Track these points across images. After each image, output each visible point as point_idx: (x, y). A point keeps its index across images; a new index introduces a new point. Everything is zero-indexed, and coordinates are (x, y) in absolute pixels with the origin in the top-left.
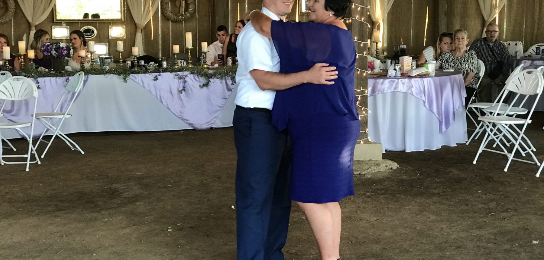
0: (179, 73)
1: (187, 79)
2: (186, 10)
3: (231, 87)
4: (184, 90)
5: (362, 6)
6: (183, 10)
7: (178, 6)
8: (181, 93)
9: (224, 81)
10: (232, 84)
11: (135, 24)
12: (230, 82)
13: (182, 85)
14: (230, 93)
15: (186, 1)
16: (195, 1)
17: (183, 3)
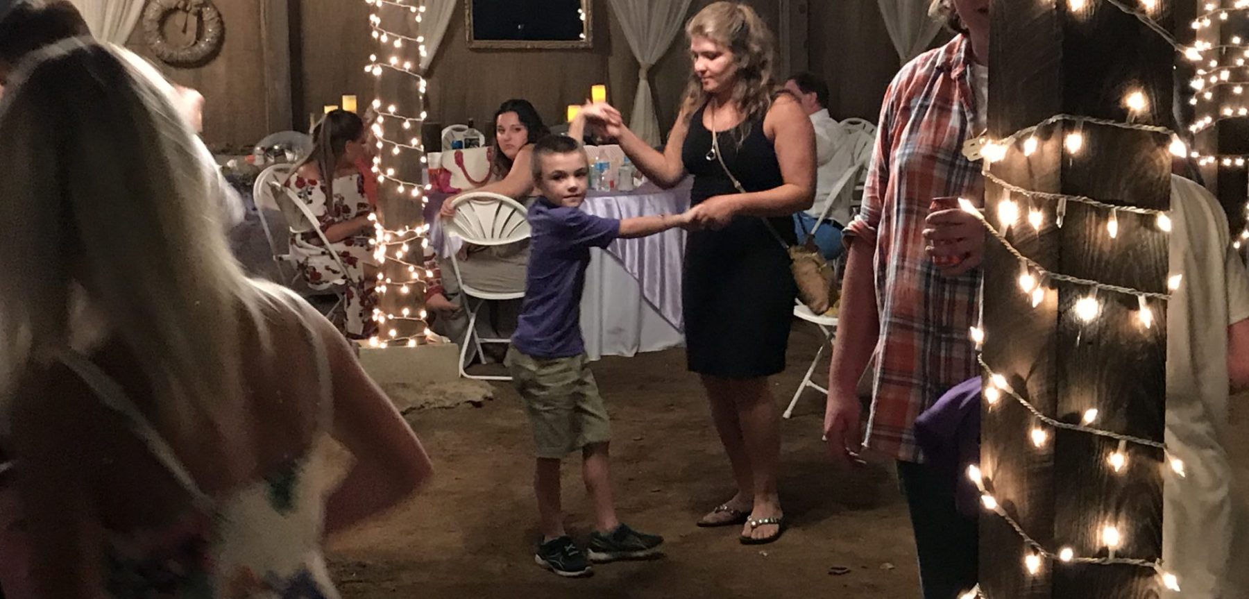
15: (199, 15)
16: (219, 15)
17: (193, 20)
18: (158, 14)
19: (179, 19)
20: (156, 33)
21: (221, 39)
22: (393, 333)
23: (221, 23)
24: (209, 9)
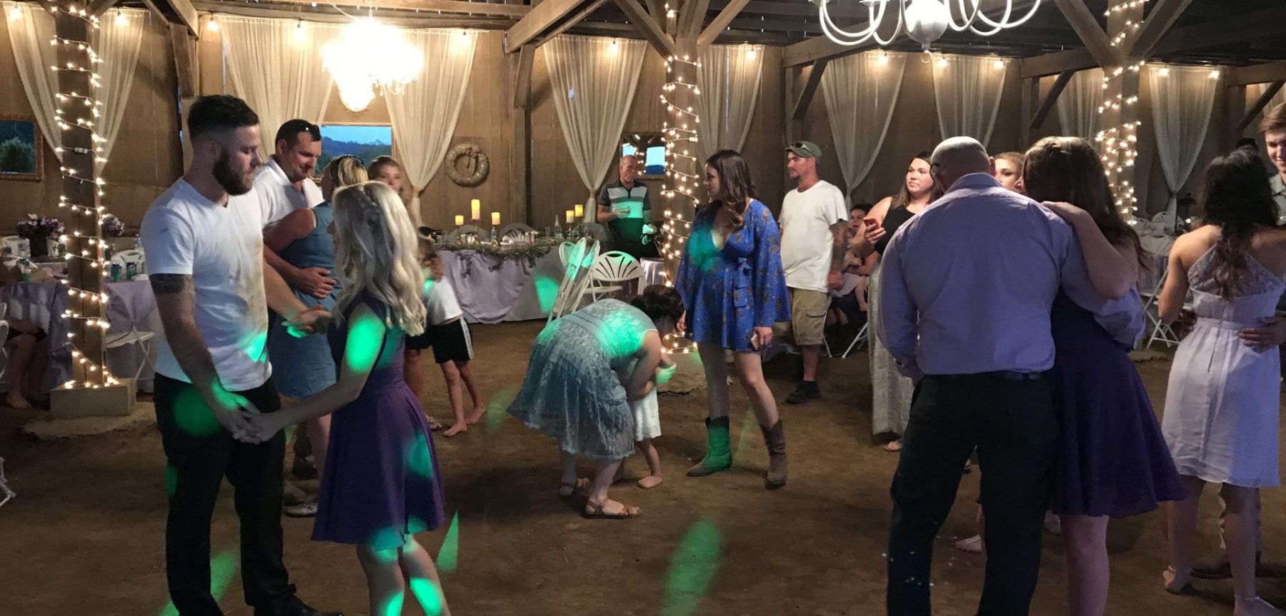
0: (463, 252)
1: (473, 259)
2: (476, 169)
3: (529, 270)
4: (469, 274)
5: (686, 175)
6: (472, 169)
7: (467, 164)
8: (465, 277)
9: (520, 263)
10: (531, 267)
11: (412, 187)
12: (527, 264)
13: (465, 268)
14: (527, 277)
15: (477, 158)
16: (487, 158)
17: (473, 161)
18: (454, 158)
19: (465, 160)
20: (453, 168)
21: (488, 171)
22: (676, 345)
23: (488, 162)
24: (483, 155)
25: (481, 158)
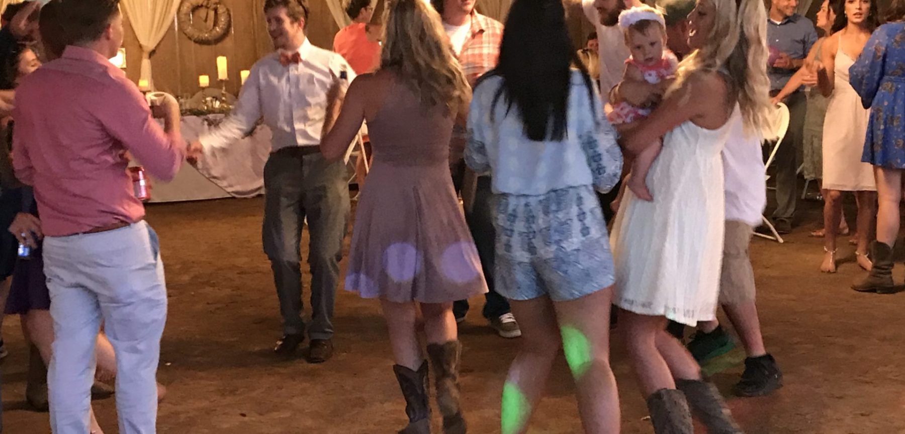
2: (216, 24)
6: (210, 22)
7: (204, 19)
15: (216, 10)
16: (228, 10)
17: (212, 14)
18: (189, 10)
19: (202, 13)
20: (188, 22)
21: (229, 26)
23: (229, 15)
24: (222, 6)
25: (221, 10)
